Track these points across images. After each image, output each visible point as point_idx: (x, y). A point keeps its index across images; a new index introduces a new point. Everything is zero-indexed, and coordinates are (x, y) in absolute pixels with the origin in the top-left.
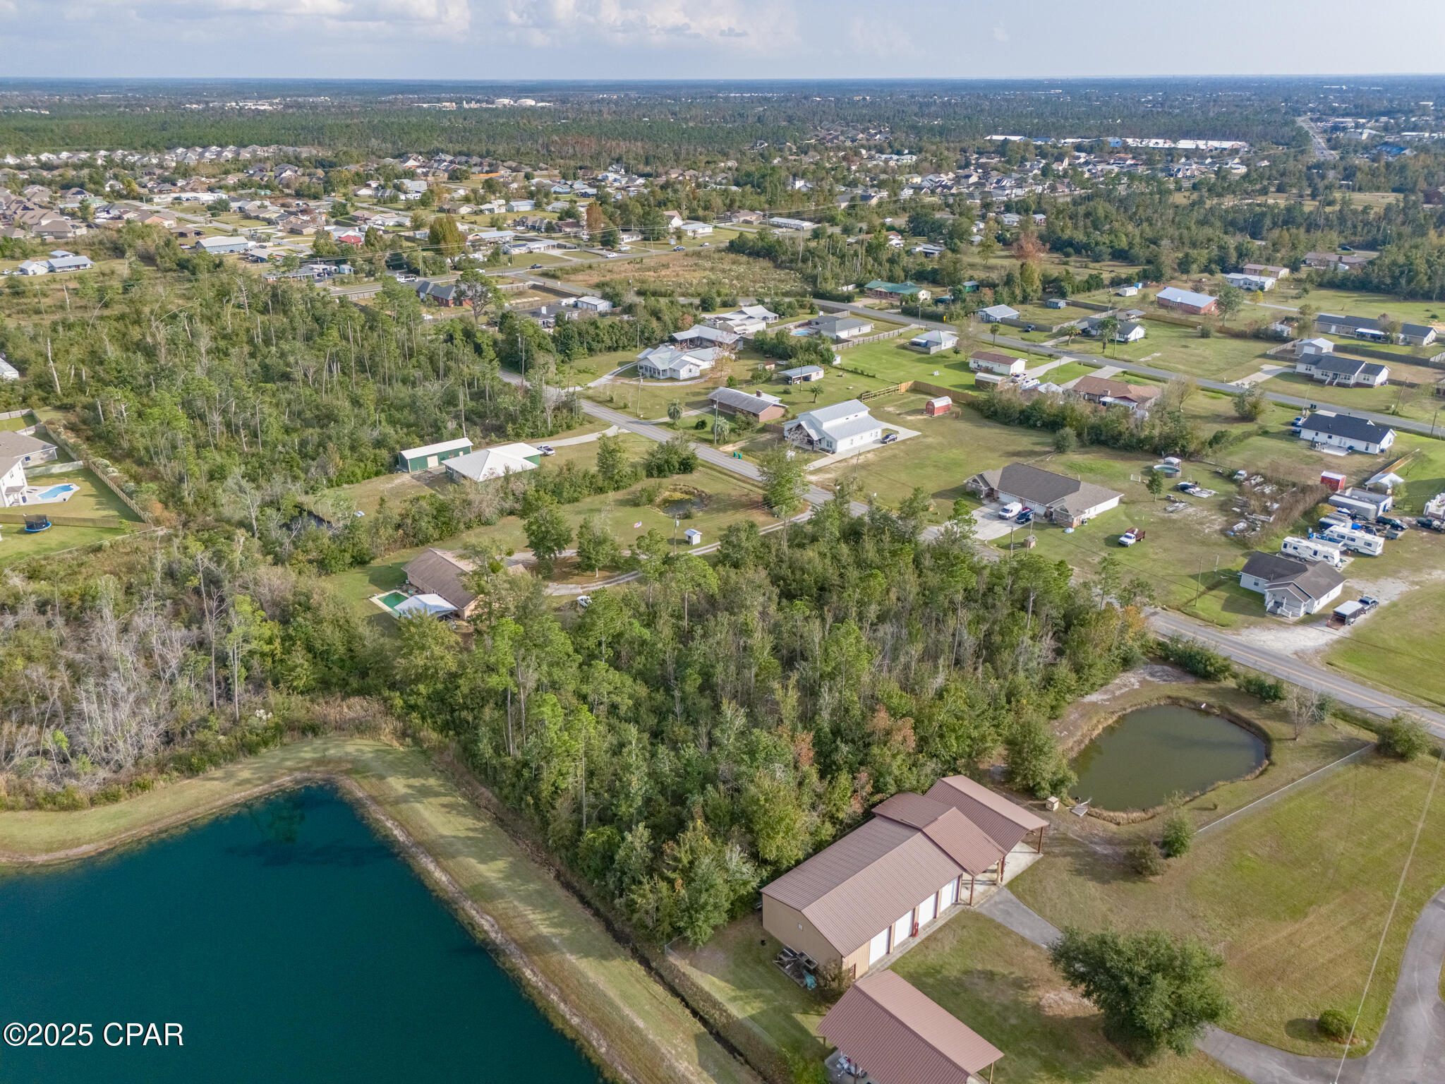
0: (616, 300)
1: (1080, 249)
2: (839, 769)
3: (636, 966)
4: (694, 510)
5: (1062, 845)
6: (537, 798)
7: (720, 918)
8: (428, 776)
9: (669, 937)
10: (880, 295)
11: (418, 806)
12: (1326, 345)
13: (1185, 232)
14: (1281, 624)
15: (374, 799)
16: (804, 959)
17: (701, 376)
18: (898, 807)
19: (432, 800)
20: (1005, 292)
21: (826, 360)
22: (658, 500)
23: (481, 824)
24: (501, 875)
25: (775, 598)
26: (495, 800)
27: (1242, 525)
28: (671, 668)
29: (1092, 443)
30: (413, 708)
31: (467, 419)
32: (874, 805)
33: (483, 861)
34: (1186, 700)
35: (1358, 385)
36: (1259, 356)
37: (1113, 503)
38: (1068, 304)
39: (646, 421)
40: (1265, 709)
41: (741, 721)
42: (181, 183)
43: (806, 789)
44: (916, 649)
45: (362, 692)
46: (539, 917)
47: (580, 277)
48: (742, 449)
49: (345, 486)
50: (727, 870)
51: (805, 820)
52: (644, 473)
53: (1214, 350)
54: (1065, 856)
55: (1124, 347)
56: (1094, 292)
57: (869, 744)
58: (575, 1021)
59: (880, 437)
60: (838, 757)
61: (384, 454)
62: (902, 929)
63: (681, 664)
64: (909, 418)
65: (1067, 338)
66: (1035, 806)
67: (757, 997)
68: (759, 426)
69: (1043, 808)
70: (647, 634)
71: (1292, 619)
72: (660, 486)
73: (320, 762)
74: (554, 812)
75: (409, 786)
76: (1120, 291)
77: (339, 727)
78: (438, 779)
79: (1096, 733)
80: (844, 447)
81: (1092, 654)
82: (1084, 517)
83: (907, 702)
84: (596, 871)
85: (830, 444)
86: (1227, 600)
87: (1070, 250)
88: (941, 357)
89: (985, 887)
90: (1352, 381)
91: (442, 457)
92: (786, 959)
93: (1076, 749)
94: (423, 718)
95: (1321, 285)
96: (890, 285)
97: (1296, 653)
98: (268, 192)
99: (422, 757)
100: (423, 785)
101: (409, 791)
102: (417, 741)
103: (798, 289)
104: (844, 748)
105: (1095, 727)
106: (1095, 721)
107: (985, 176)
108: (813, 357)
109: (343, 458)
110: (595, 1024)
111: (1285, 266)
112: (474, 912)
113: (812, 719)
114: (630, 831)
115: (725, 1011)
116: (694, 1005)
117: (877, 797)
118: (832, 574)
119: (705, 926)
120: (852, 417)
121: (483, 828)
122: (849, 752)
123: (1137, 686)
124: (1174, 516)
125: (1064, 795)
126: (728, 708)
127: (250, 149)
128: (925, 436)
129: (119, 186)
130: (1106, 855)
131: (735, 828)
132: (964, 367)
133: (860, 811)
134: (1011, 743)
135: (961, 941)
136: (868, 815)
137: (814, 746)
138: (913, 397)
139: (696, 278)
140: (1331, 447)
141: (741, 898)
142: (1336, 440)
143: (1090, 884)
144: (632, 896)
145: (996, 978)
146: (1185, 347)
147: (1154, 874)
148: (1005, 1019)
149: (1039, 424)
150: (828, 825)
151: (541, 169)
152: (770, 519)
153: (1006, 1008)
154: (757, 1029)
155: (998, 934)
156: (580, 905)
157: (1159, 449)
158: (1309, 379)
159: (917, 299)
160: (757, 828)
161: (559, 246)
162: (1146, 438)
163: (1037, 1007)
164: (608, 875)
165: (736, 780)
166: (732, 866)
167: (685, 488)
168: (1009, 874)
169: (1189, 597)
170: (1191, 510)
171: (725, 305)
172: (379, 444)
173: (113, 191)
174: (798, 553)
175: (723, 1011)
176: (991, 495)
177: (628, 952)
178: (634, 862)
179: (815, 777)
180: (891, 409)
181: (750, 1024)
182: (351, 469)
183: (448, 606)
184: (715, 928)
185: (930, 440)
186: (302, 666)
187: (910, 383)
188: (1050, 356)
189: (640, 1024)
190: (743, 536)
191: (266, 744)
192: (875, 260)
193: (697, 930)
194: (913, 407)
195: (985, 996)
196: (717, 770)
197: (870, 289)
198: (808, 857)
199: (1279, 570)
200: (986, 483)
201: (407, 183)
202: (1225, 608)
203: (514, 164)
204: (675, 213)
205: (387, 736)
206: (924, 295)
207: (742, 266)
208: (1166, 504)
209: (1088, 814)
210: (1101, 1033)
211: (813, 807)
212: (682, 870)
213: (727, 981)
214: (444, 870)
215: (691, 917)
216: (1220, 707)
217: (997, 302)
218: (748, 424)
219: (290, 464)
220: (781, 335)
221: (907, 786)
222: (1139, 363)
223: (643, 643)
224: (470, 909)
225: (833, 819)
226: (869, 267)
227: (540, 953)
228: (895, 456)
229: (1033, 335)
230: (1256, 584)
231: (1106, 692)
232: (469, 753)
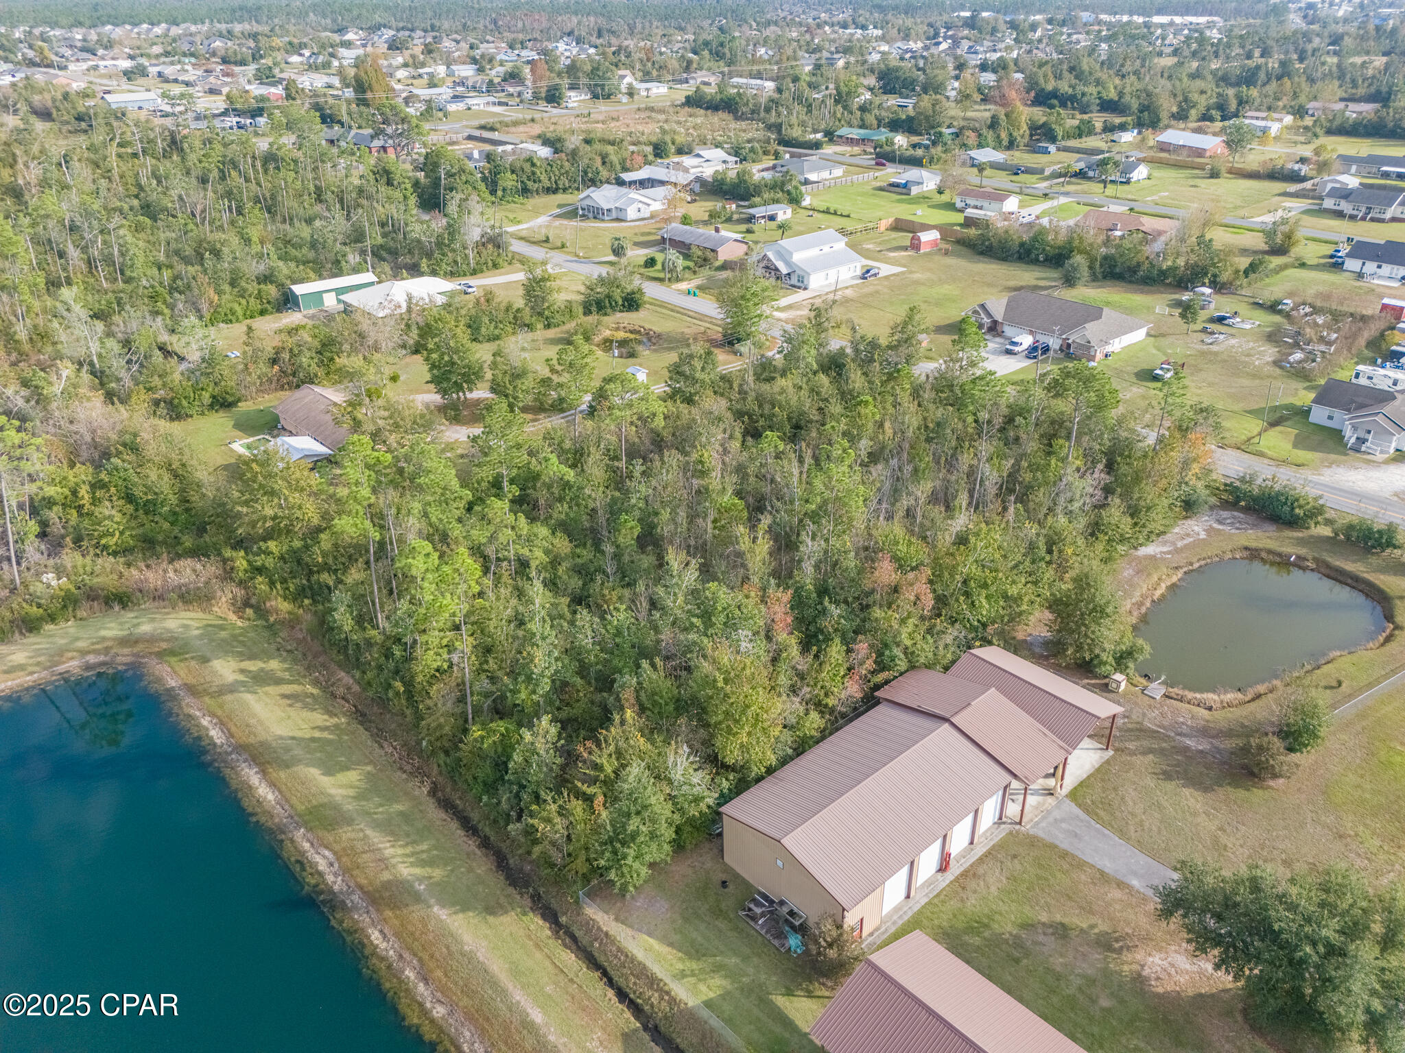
0: (558, 146)
1: (1066, 101)
2: (828, 639)
3: (537, 925)
4: (640, 348)
5: (1138, 738)
6: (409, 684)
7: (659, 852)
8: (270, 657)
9: (586, 879)
10: (851, 142)
11: (248, 697)
12: (1352, 181)
13: (1178, 83)
14: (1369, 462)
15: (192, 690)
16: (785, 910)
17: (652, 217)
18: (909, 690)
19: (272, 690)
20: (990, 135)
21: (794, 200)
22: (597, 339)
23: (335, 720)
24: (352, 792)
25: (738, 435)
26: (356, 688)
27: (1298, 356)
28: (602, 518)
29: (1105, 277)
30: (260, 570)
31: (373, 254)
32: (877, 687)
33: (329, 772)
34: (1270, 552)
35: (1394, 220)
36: (1279, 195)
37: (1139, 335)
38: (1058, 149)
39: (586, 260)
40: (1373, 560)
41: (691, 576)
42: (101, 52)
43: (783, 666)
44: (923, 489)
45: (197, 553)
46: (400, 851)
47: (521, 129)
48: (699, 288)
49: (222, 325)
50: (670, 782)
51: (784, 707)
52: (581, 310)
53: (1229, 189)
54: (1144, 753)
55: (1126, 187)
56: (1084, 139)
57: (868, 606)
58: (439, 1011)
59: (859, 272)
60: (827, 624)
61: (272, 291)
62: (928, 861)
63: (614, 510)
64: (892, 254)
65: (1062, 180)
66: (1094, 685)
67: (717, 969)
68: (718, 264)
69: (1105, 688)
70: (570, 475)
71: (1380, 457)
72: (599, 323)
73: (124, 642)
74: (428, 702)
75: (242, 671)
76: (1115, 137)
77: (158, 597)
78: (284, 661)
79: (1158, 593)
80: (819, 283)
81: (1149, 492)
82: (1109, 349)
83: (917, 551)
84: (485, 784)
85: (801, 279)
86: (1296, 436)
87: (1055, 102)
88: (923, 198)
89: (1040, 798)
90: (1388, 215)
91: (339, 291)
92: (758, 911)
93: (1135, 613)
94: (272, 584)
95: (1329, 132)
96: (862, 131)
97: (1396, 494)
98: (193, 60)
99: (266, 634)
100: (262, 670)
101: (242, 678)
102: (261, 612)
103: (762, 137)
104: (835, 611)
105: (1159, 584)
106: (1155, 578)
107: (956, 43)
108: (780, 195)
109: (220, 293)
110: (469, 1017)
111: (1288, 113)
112: (307, 845)
113: (790, 576)
114: (530, 726)
115: (668, 993)
116: (621, 982)
117: (880, 678)
118: (809, 407)
119: (636, 865)
120: (826, 249)
121: (336, 726)
122: (840, 616)
123: (1203, 535)
124: (1214, 348)
125: (1131, 672)
126: (674, 558)
127: (183, 26)
128: (911, 272)
129: (31, 54)
130: (1201, 752)
131: (682, 721)
132: (951, 206)
133: (859, 695)
134: (1057, 605)
135: (1012, 878)
136: (870, 701)
137: (792, 608)
138: (894, 235)
139: (651, 130)
140: (1380, 277)
141: (691, 821)
142: (1387, 269)
143: (1187, 792)
144: (531, 821)
145: (1073, 934)
146: (1195, 186)
147: (1275, 776)
148: (1093, 1001)
149: (1041, 258)
150: (814, 715)
151: (488, 42)
152: (731, 357)
153: (1092, 982)
154: (715, 1022)
155: (1066, 866)
156: (461, 832)
157: (1184, 280)
158: (1340, 214)
159: (893, 144)
160: (713, 720)
161: (500, 104)
162: (1169, 269)
163: (1139, 980)
164: (501, 789)
165: (684, 654)
166: (677, 775)
167: (630, 327)
168: (1070, 781)
169: (1250, 435)
170: (1233, 341)
171: (680, 152)
172: (266, 278)
173: (25, 59)
174: (766, 387)
175: (664, 992)
176: (994, 328)
177: (527, 902)
178: (536, 773)
179: (795, 651)
180: (870, 246)
181: (705, 1013)
182: (229, 305)
183: (323, 450)
184: (652, 865)
185: (917, 276)
186: (110, 518)
187: (891, 220)
188: (1046, 195)
189: (537, 1016)
190: (698, 364)
191: (52, 618)
192: (845, 108)
193: (625, 870)
194: (895, 244)
195: (1058, 962)
196: (658, 642)
197: (841, 137)
198: (784, 762)
199: (1360, 400)
200: (989, 315)
201: (343, 52)
202: (1295, 446)
203: (459, 38)
204: (627, 72)
205: (223, 608)
206: (901, 140)
207: (700, 117)
208: (1203, 336)
209: (1166, 696)
210: (1240, 1018)
211: (794, 690)
212: (605, 782)
213: (671, 945)
214: (273, 785)
215: (615, 852)
216: (1315, 560)
217: (980, 146)
218: (705, 260)
219: (153, 298)
220: (742, 176)
221: (922, 660)
222: (1145, 202)
223: (566, 485)
224: (302, 840)
225: (819, 706)
226: (839, 115)
227: (394, 904)
228: (877, 292)
229: (1022, 177)
230: (1330, 418)
231: (1165, 543)
232: (324, 627)
